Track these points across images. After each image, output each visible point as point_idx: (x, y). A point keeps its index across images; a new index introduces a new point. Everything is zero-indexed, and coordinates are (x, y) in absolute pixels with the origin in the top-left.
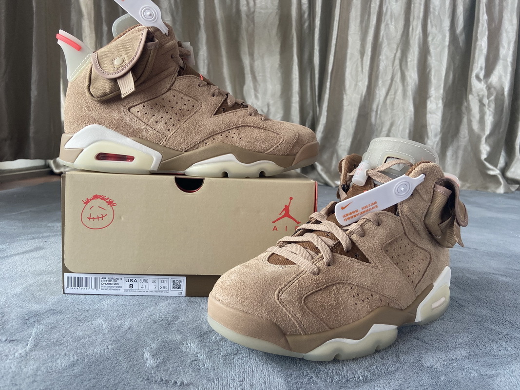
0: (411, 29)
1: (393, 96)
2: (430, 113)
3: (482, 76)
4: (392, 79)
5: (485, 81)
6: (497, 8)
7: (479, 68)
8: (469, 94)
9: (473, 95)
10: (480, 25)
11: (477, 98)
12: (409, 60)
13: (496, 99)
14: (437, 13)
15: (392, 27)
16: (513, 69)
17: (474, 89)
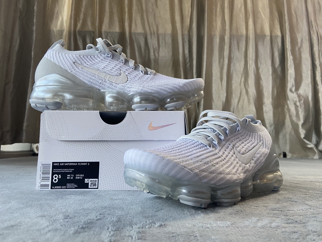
0: (248, 65)
1: (242, 103)
2: (266, 113)
3: (293, 89)
4: (241, 93)
5: (296, 93)
6: (298, 53)
7: (291, 85)
8: (287, 100)
9: (290, 101)
10: (289, 62)
11: (293, 102)
12: (249, 82)
13: (304, 102)
14: (263, 57)
15: (237, 65)
16: (312, 85)
17: (290, 98)
